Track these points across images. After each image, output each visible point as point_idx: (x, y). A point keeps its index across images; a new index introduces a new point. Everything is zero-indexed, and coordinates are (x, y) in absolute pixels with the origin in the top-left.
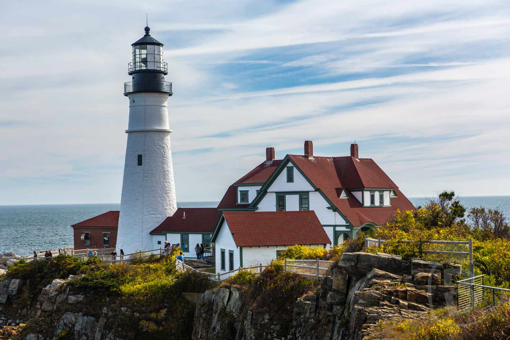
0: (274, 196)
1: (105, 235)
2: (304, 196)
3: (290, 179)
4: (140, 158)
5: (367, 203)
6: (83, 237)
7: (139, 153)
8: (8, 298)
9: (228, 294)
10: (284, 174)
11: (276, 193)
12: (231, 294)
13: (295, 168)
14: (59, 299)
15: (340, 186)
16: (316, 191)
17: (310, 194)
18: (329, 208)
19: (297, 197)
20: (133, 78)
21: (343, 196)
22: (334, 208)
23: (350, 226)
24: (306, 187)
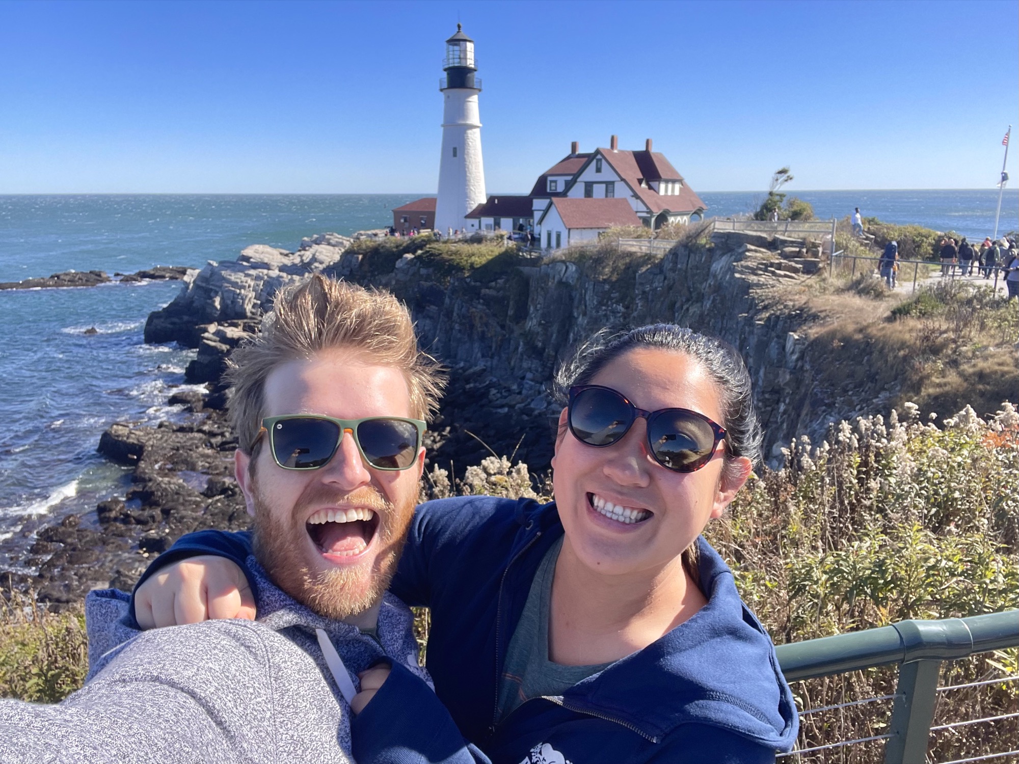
0: (583, 185)
1: (422, 219)
2: (609, 185)
3: (598, 170)
4: (455, 150)
5: (662, 193)
6: (402, 221)
7: (455, 146)
8: (351, 271)
9: (564, 268)
10: (593, 164)
11: (586, 183)
12: (567, 268)
13: (603, 161)
14: (411, 272)
15: (641, 176)
16: (623, 180)
17: (616, 184)
18: (632, 196)
19: (604, 186)
20: (448, 74)
21: (644, 185)
22: (636, 196)
23: (650, 212)
24: (612, 177)
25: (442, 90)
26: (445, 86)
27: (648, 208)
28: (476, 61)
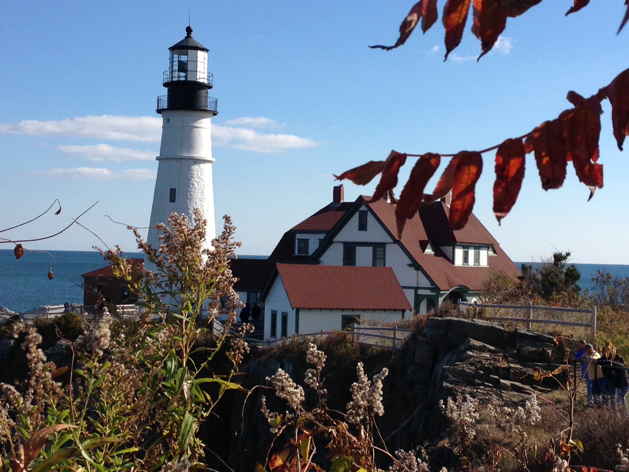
0: (342, 247)
2: (378, 248)
3: (363, 226)
4: (173, 192)
5: (459, 261)
6: (95, 290)
7: (173, 187)
9: (279, 366)
10: (355, 219)
11: (344, 243)
12: (282, 366)
13: (369, 213)
15: (426, 238)
16: (394, 243)
17: (388, 247)
18: (410, 265)
19: (370, 249)
21: (429, 251)
22: (416, 265)
23: (435, 289)
24: (383, 237)
25: (159, 111)
26: (165, 105)
27: (432, 283)
28: (210, 75)
